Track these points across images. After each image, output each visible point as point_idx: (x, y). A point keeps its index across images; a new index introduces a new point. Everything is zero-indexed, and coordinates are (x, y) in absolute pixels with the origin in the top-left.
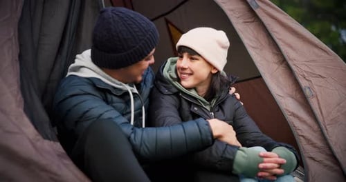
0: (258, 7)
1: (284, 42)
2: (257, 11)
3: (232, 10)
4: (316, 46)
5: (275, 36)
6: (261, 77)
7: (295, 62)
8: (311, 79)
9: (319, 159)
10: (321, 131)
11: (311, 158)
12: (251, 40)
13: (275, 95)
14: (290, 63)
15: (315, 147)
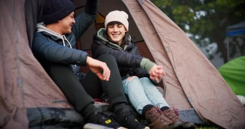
0: (143, 3)
1: (156, 23)
2: (143, 6)
3: (130, 5)
4: (172, 25)
5: (152, 20)
6: (144, 41)
7: (162, 34)
8: (169, 42)
9: (171, 83)
10: (173, 69)
11: (168, 82)
12: (139, 21)
13: (151, 51)
14: (159, 34)
15: (170, 77)
